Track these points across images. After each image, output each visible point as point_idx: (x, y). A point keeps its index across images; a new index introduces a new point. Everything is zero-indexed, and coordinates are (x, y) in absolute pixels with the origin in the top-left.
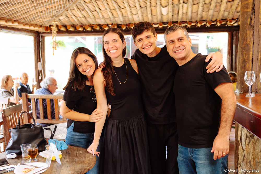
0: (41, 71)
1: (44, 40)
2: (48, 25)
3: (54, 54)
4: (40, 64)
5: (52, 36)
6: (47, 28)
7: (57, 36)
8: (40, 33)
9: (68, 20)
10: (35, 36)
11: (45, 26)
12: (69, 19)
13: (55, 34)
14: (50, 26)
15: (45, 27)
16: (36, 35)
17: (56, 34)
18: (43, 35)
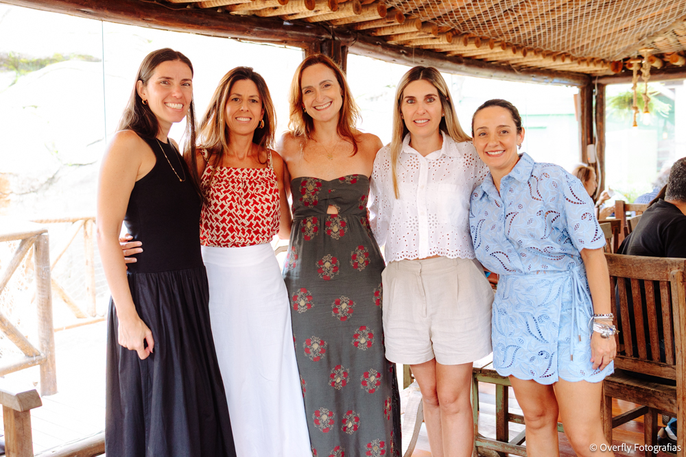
0: (595, 165)
1: (602, 93)
2: (620, 58)
3: (637, 124)
4: (592, 149)
5: (633, 82)
6: (616, 65)
7: (650, 80)
8: (595, 78)
9: (674, 42)
10: (583, 86)
11: (612, 60)
12: (679, 39)
13: (647, 77)
14: (625, 60)
15: (614, 62)
16: (584, 83)
17: (650, 76)
18: (602, 81)
